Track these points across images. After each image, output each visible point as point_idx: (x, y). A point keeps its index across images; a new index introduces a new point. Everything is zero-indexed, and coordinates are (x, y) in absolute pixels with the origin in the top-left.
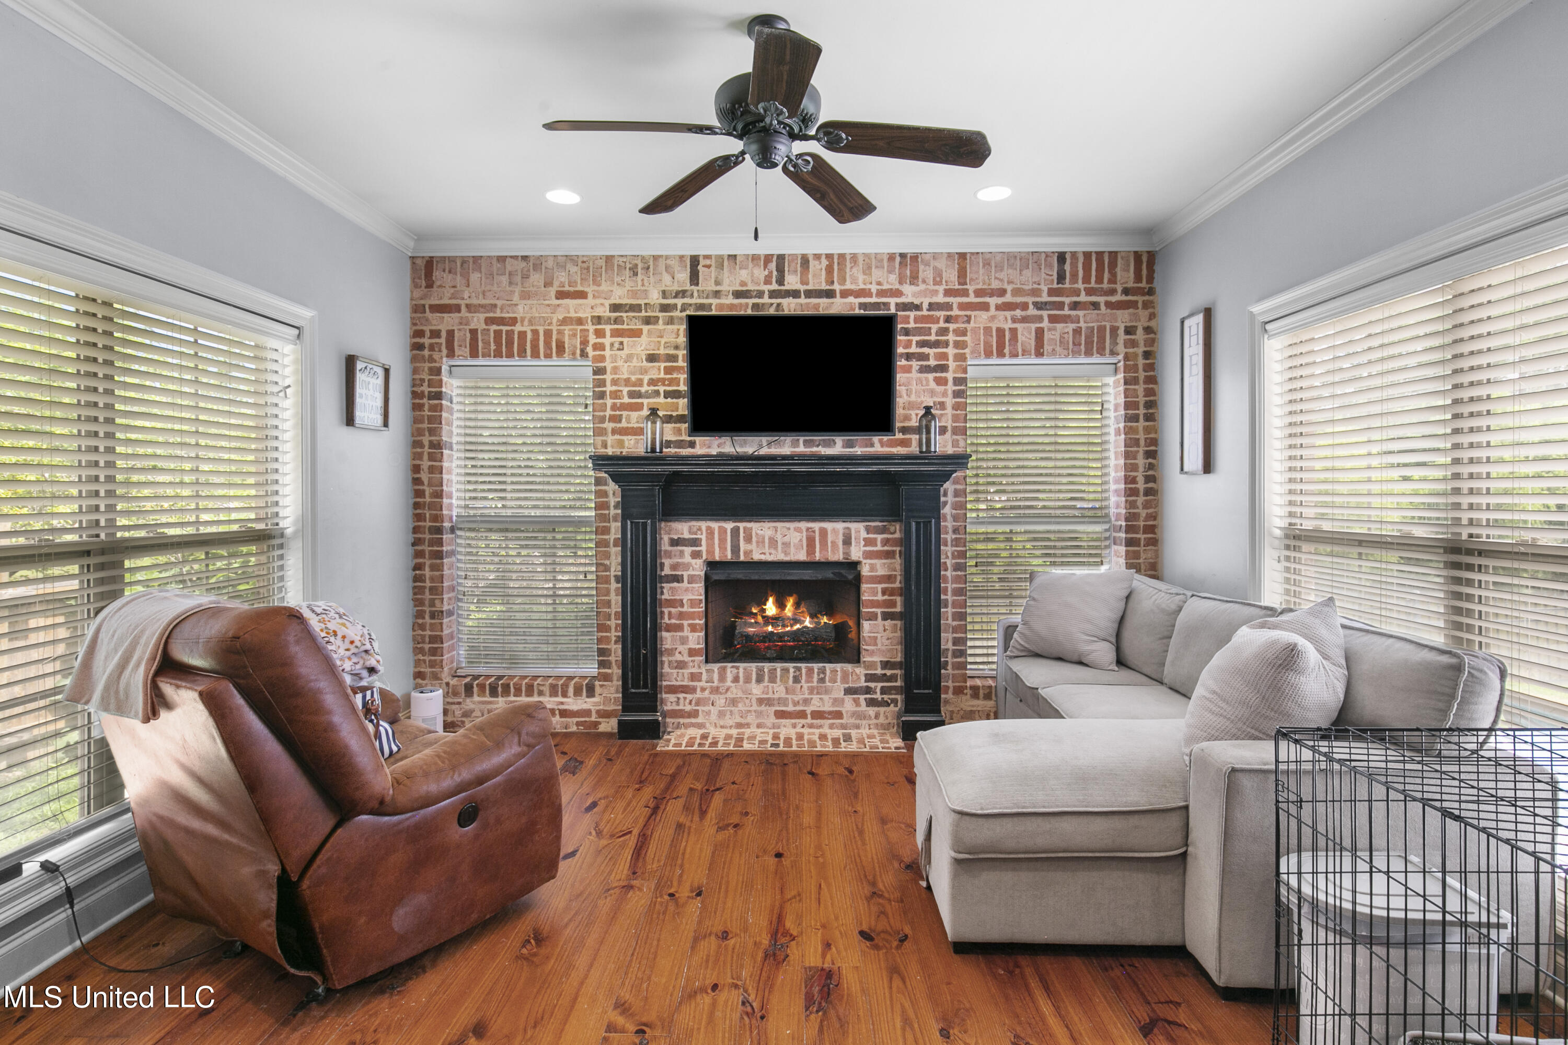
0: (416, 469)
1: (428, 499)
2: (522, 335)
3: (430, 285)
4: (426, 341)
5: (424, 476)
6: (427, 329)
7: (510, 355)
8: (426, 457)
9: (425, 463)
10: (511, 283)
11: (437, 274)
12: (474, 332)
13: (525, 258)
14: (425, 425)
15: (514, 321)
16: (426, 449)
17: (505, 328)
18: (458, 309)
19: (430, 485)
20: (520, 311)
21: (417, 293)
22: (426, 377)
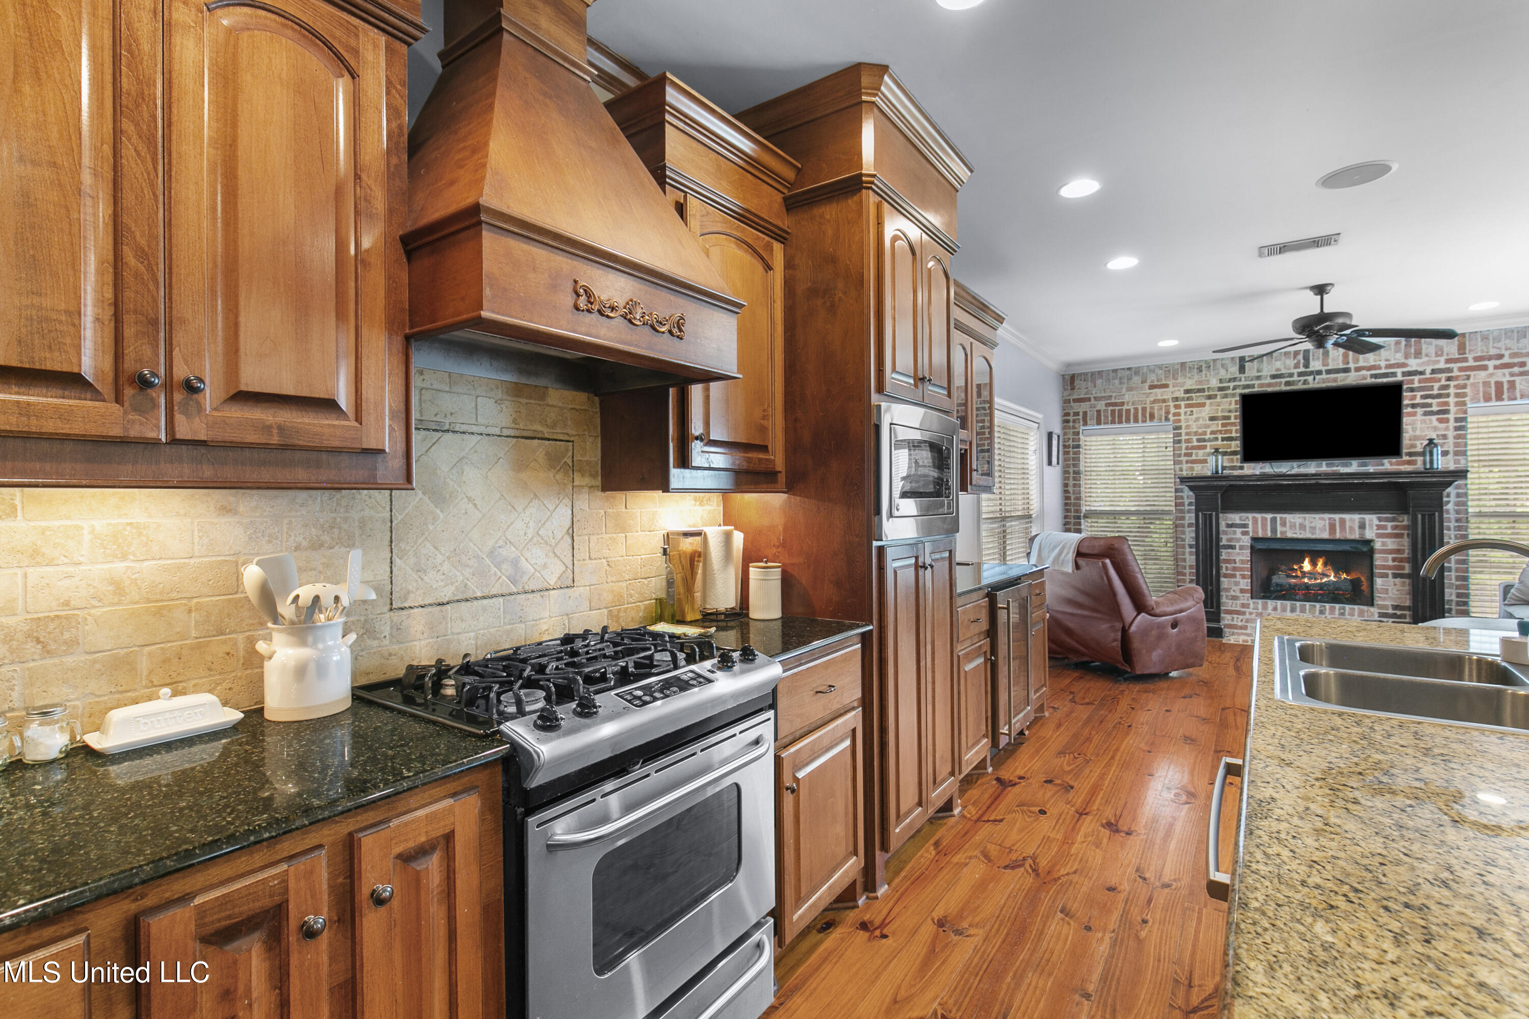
0: (1066, 485)
1: (1072, 501)
2: (1128, 411)
3: (1073, 389)
4: (1071, 418)
5: (1071, 489)
6: (1071, 412)
7: (1120, 422)
8: (1071, 479)
9: (1071, 482)
10: (1120, 383)
11: (1077, 382)
12: (1099, 412)
13: (1129, 369)
14: (1071, 462)
15: (1123, 404)
16: (1072, 475)
17: (1117, 408)
18: (1089, 400)
19: (1074, 493)
20: (1127, 397)
21: (1066, 393)
22: (1071, 437)
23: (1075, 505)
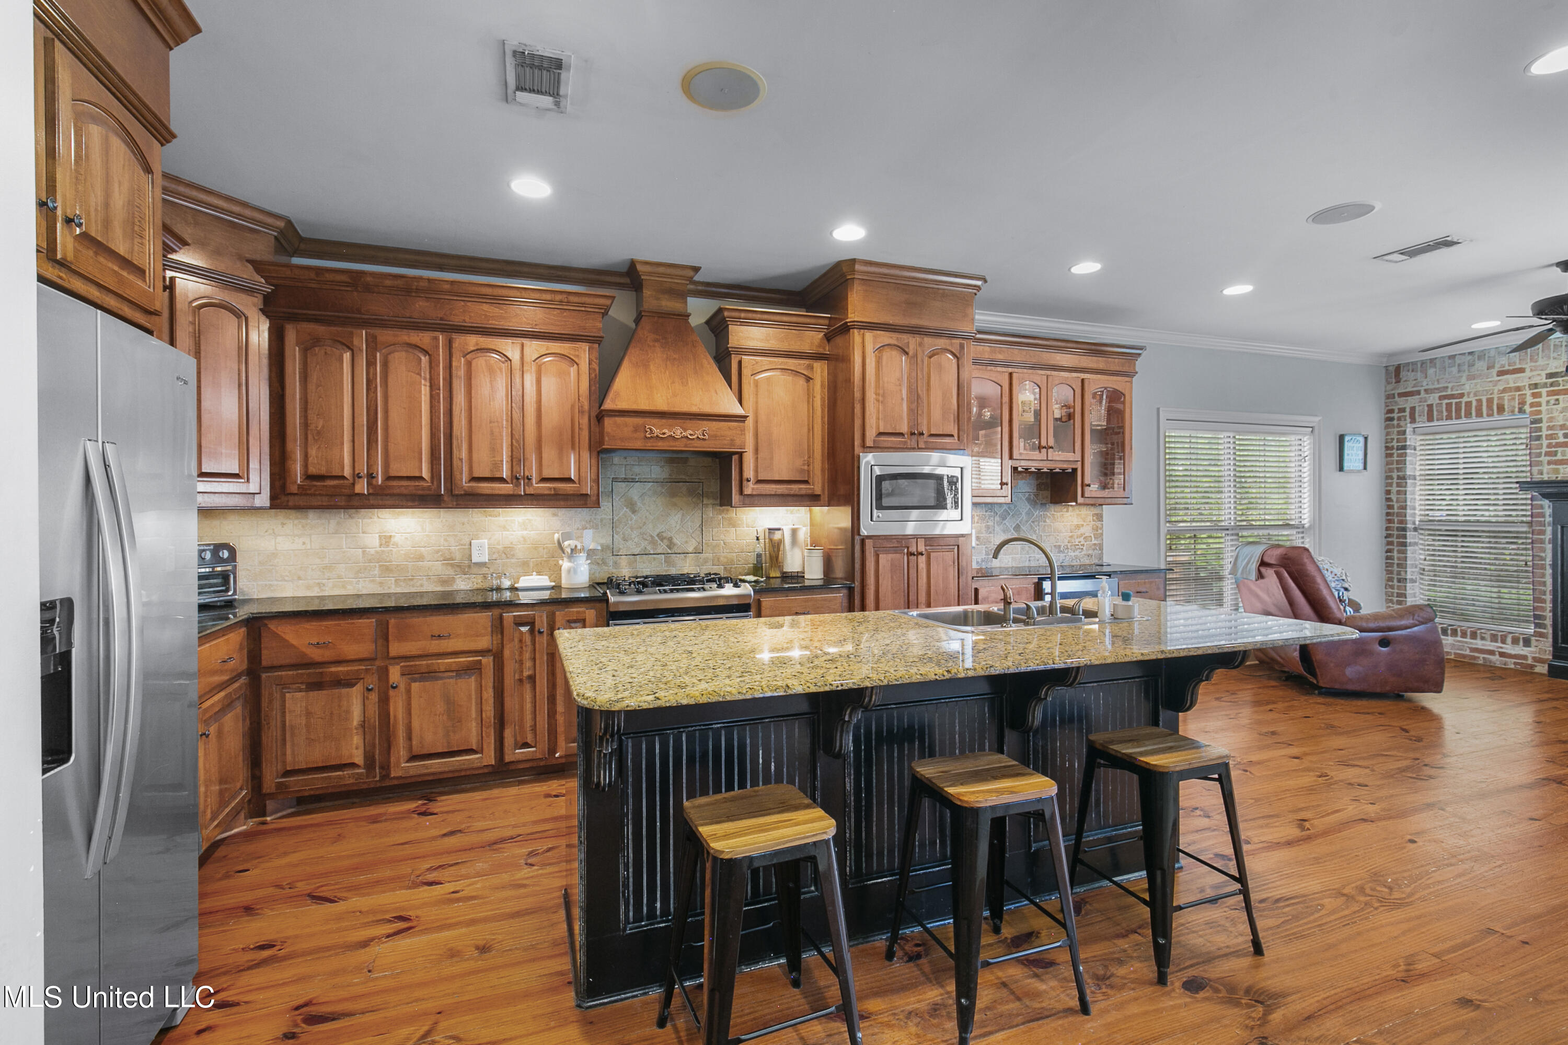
0: (1388, 492)
1: (1396, 510)
2: (1468, 404)
3: (1398, 381)
4: (1395, 415)
5: (1394, 497)
6: (1396, 408)
7: (1458, 417)
8: (1395, 485)
9: (1394, 489)
10: (1459, 371)
11: (1403, 374)
12: (1430, 407)
13: (1470, 353)
14: (1395, 466)
15: (1462, 395)
16: (1395, 480)
17: (1454, 401)
18: (1418, 393)
19: (1397, 501)
20: (1467, 388)
21: (1390, 387)
22: (1395, 437)
23: (1398, 515)
